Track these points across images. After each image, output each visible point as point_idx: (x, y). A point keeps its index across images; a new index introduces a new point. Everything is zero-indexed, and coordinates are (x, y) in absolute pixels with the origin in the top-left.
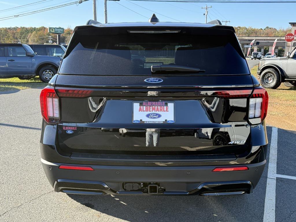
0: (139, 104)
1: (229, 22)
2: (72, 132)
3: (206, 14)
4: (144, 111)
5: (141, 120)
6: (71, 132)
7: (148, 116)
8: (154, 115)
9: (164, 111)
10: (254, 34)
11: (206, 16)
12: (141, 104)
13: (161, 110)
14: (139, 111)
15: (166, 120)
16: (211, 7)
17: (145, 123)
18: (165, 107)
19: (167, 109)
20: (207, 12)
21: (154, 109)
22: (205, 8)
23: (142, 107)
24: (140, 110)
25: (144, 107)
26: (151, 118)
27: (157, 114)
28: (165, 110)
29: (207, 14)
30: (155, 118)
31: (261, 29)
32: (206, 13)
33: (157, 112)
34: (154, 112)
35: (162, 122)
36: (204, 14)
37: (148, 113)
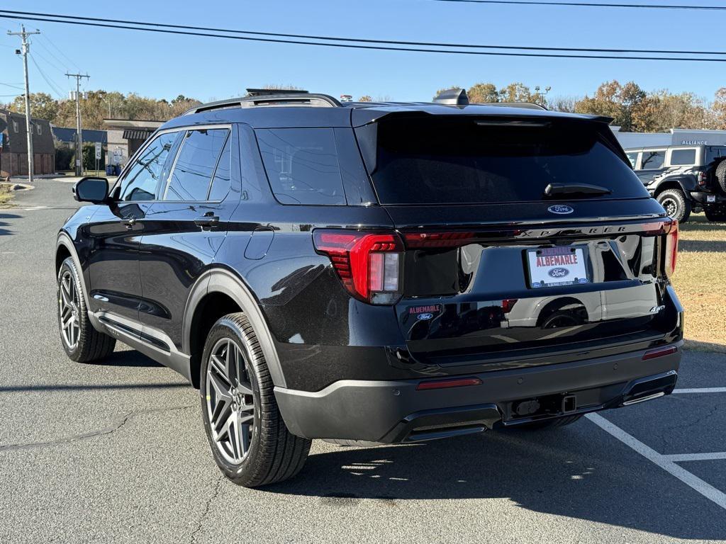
0: (535, 253)
1: (88, 77)
2: (431, 316)
3: (24, 51)
4: (544, 265)
5: (542, 282)
6: (428, 317)
7: (551, 273)
8: (559, 272)
9: (572, 263)
10: (147, 115)
11: (25, 55)
12: (539, 253)
13: (567, 261)
14: (538, 266)
15: (576, 279)
16: (36, 31)
17: (549, 286)
18: (572, 256)
19: (575, 259)
20: (27, 46)
21: (557, 261)
22: (18, 34)
23: (540, 258)
24: (539, 264)
25: (544, 258)
26: (556, 276)
27: (563, 270)
28: (573, 261)
29: (28, 51)
30: (561, 276)
31: (164, 101)
32: (24, 47)
33: (563, 266)
34: (558, 266)
35: (571, 283)
36: (18, 52)
37: (551, 268)
